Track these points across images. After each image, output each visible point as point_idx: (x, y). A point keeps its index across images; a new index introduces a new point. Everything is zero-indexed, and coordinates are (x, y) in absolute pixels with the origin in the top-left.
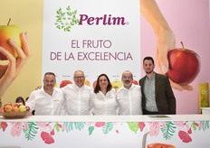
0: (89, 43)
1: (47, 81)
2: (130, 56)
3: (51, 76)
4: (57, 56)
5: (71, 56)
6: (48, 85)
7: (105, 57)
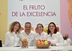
0: (33, 7)
1: (27, 27)
2: (54, 14)
3: (29, 24)
4: (16, 14)
5: (24, 14)
6: (27, 30)
7: (41, 14)
